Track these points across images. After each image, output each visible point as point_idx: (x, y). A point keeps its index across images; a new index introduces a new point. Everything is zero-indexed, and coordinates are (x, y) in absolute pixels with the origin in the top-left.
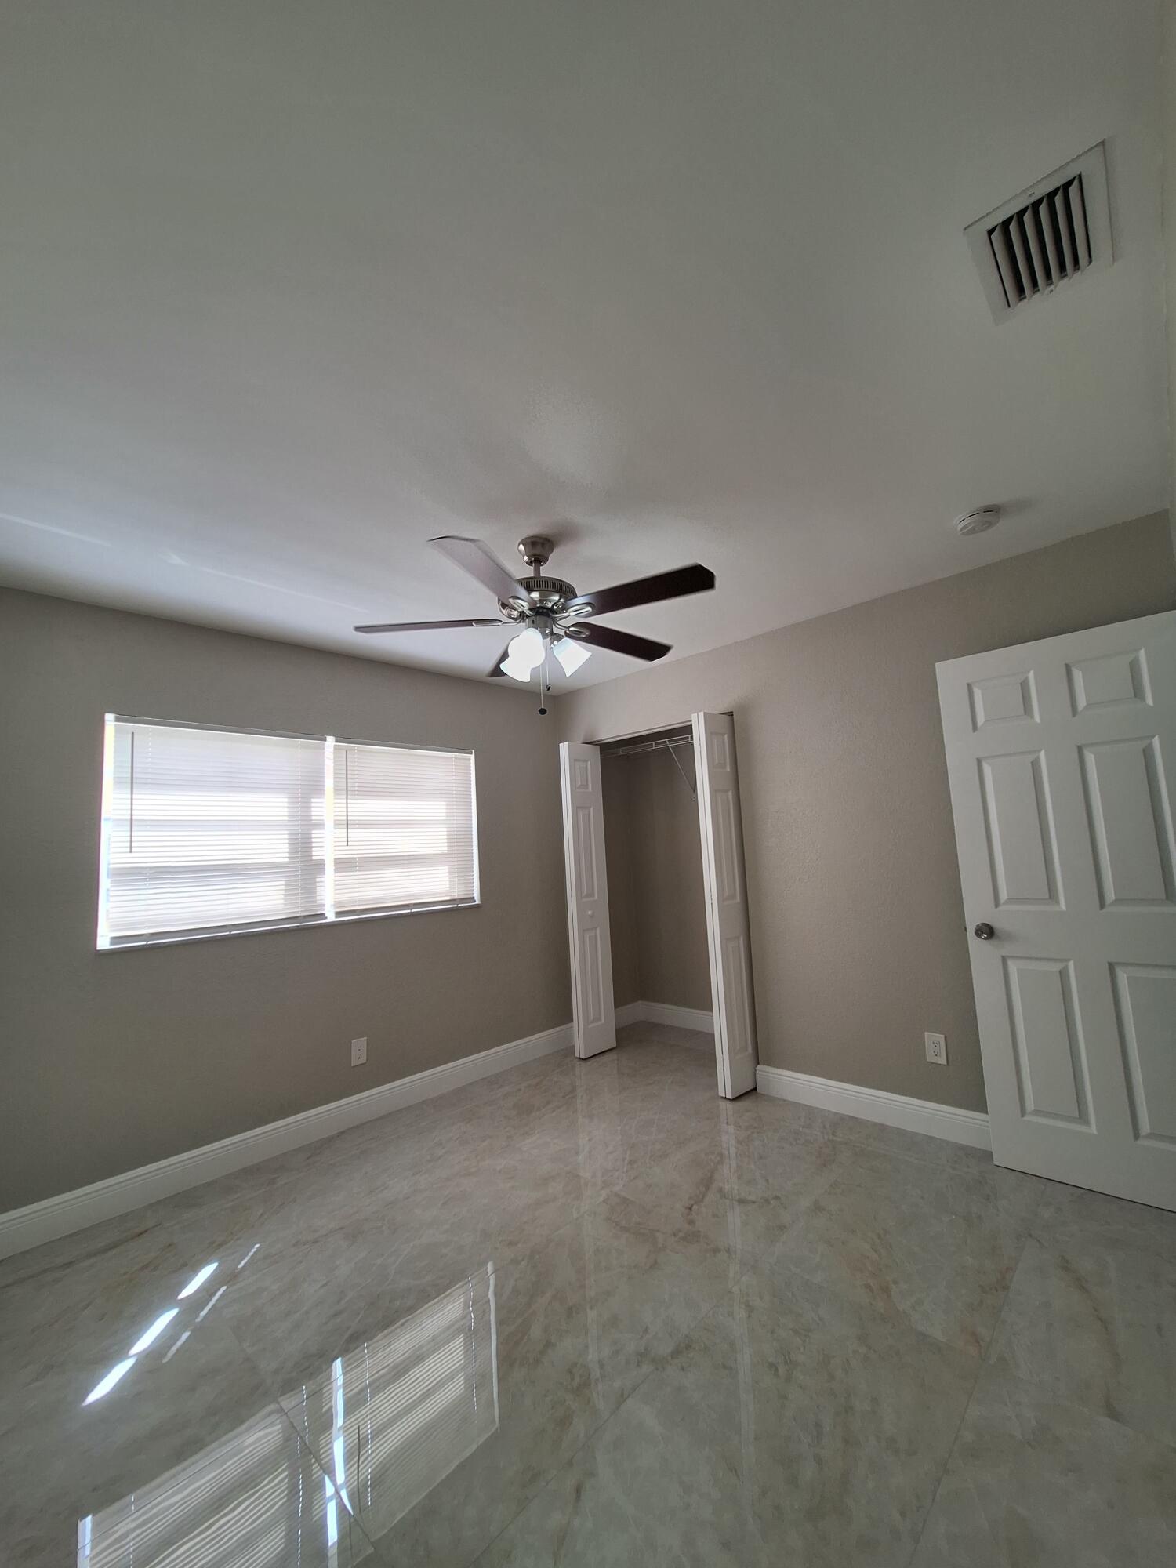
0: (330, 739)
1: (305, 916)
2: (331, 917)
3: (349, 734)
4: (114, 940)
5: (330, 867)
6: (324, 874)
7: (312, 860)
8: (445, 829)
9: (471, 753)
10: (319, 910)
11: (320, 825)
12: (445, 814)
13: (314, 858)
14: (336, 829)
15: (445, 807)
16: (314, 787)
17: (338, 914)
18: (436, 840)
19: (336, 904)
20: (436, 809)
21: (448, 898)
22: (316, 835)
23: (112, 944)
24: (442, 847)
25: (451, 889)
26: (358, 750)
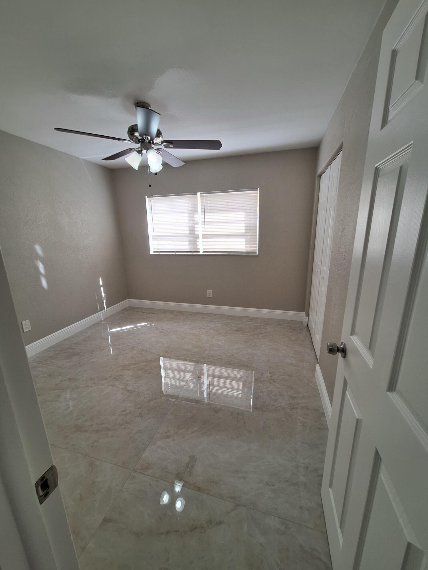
0: (198, 194)
1: (194, 251)
2: (201, 253)
3: (205, 190)
4: (154, 252)
5: (201, 237)
6: (199, 239)
7: (195, 235)
8: (244, 224)
9: (257, 190)
10: (198, 250)
11: (197, 223)
12: (244, 218)
13: (196, 234)
14: (202, 224)
15: (244, 215)
16: (194, 211)
17: (204, 252)
18: (241, 229)
19: (204, 249)
20: (241, 216)
21: (245, 251)
22: (196, 226)
23: (153, 253)
24: (242, 231)
25: (246, 248)
26: (209, 196)
